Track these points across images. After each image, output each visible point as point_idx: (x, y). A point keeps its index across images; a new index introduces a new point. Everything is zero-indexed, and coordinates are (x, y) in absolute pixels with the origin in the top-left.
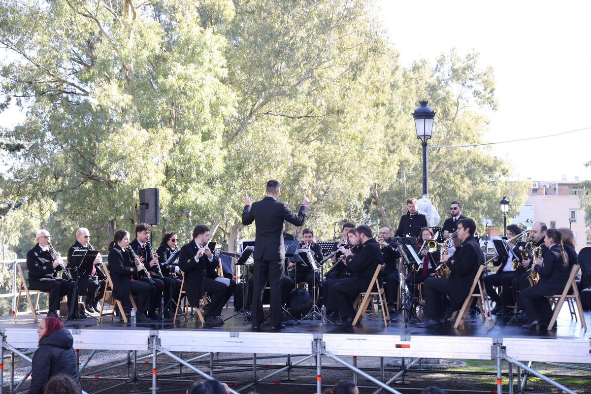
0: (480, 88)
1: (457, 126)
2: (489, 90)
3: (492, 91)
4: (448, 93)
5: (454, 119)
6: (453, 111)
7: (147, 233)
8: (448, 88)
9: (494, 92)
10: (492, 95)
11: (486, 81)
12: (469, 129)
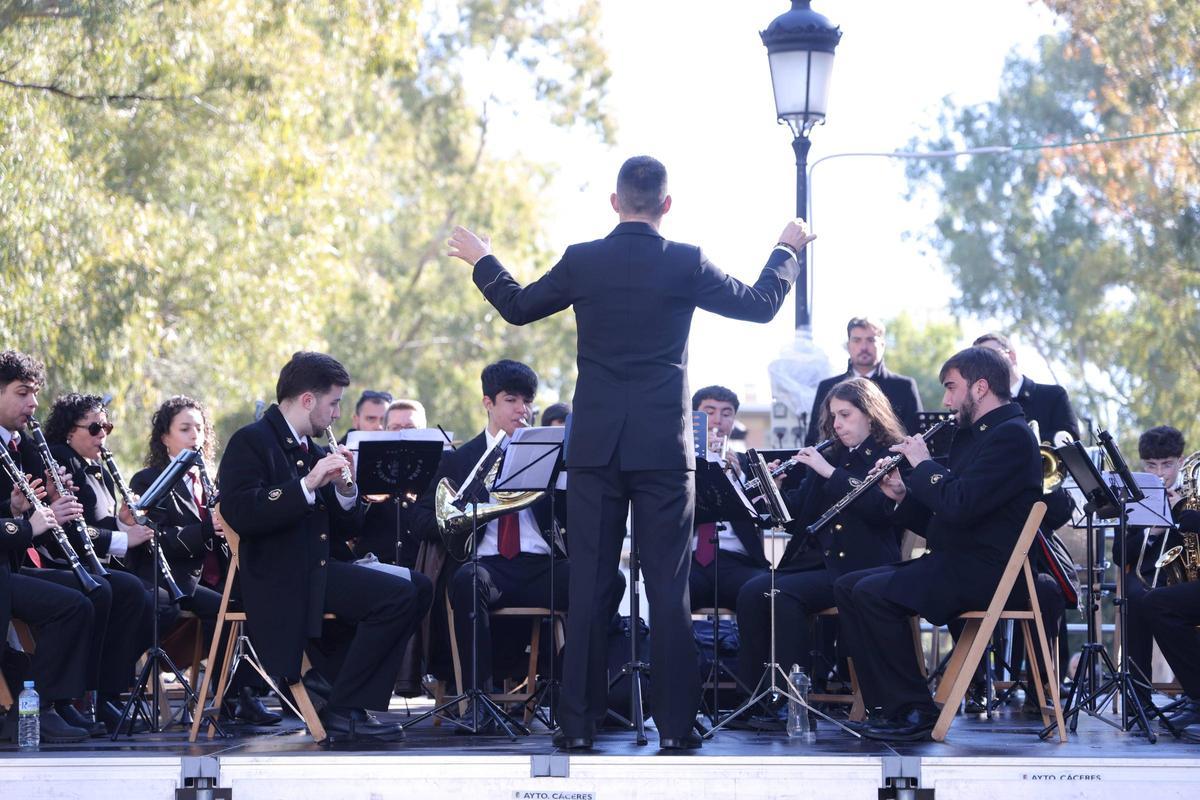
0: (559, 70)
1: (480, 197)
2: (588, 77)
3: (600, 81)
4: (457, 81)
5: (472, 169)
6: (468, 144)
7: (31, 390)
8: (453, 66)
9: (609, 85)
10: (603, 94)
11: (585, 47)
12: (519, 206)
